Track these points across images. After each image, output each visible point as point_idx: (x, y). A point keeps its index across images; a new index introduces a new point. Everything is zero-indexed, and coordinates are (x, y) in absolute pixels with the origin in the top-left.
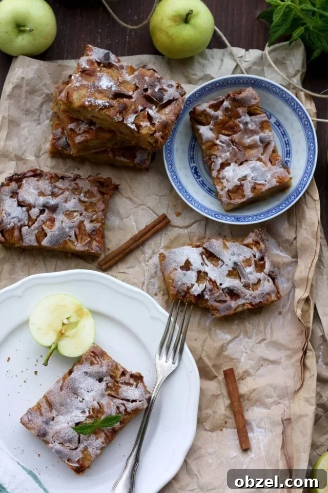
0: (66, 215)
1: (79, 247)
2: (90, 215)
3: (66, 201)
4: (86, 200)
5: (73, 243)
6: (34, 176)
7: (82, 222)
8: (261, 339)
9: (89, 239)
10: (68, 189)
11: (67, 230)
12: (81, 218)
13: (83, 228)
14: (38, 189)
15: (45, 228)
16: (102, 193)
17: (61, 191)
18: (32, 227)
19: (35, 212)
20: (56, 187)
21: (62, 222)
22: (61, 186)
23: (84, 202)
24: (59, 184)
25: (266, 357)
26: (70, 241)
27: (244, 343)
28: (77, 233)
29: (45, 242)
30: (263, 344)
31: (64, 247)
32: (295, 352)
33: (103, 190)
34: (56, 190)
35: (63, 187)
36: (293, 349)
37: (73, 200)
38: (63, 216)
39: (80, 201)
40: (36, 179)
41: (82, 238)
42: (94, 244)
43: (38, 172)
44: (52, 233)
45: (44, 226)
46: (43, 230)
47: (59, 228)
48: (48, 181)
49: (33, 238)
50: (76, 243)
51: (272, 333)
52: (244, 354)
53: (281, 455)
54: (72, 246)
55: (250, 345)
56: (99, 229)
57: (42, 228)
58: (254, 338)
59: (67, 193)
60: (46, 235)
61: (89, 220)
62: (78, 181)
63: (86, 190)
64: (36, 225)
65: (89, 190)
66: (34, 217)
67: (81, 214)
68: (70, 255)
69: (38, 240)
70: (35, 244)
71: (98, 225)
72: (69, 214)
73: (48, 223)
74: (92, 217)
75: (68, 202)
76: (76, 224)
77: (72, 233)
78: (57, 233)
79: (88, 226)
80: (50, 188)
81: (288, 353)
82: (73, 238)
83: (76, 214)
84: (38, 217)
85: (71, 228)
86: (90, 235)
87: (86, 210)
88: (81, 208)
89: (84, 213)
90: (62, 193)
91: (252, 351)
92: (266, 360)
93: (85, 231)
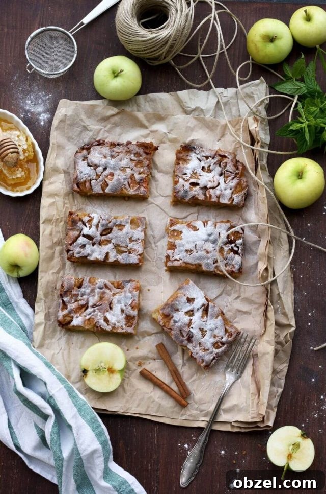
0: (121, 170)
1: (131, 191)
2: (139, 169)
3: (121, 161)
4: (135, 159)
5: (127, 189)
6: (99, 145)
7: (133, 175)
8: (237, 296)
9: (138, 186)
10: (122, 152)
11: (123, 181)
12: (132, 172)
13: (133, 178)
14: (101, 154)
15: (107, 180)
16: (147, 154)
17: (117, 154)
18: (98, 180)
19: (100, 169)
20: (113, 151)
21: (119, 176)
22: (117, 150)
23: (134, 161)
24: (116, 149)
25: (240, 309)
26: (126, 188)
27: (226, 299)
28: (130, 182)
29: (107, 190)
30: (238, 300)
31: (121, 193)
32: (261, 305)
33: (148, 151)
34: (114, 153)
35: (119, 151)
36: (259, 304)
37: (126, 160)
38: (119, 171)
39: (131, 160)
40: (101, 146)
41: (133, 187)
42: (142, 189)
43: (102, 142)
44: (112, 183)
45: (106, 179)
46: (106, 182)
47: (117, 180)
48: (108, 148)
49: (100, 187)
50: (129, 189)
51: (245, 292)
52: (226, 307)
53: (252, 381)
54: (127, 192)
55: (230, 301)
56: (145, 179)
57: (105, 180)
58: (233, 295)
59: (121, 155)
60: (108, 185)
61: (138, 173)
62: (129, 146)
63: (135, 152)
64: (101, 178)
65: (137, 152)
66: (100, 173)
67: (132, 169)
68: (127, 199)
69: (103, 189)
70: (101, 192)
71: (144, 176)
72: (123, 169)
73: (109, 177)
74: (140, 171)
75: (123, 161)
76: (129, 176)
77: (126, 183)
78: (115, 183)
79: (137, 177)
80: (109, 153)
81: (257, 306)
82: (127, 186)
83: (128, 169)
84: (102, 173)
85: (125, 179)
86: (138, 184)
87: (135, 166)
88: (133, 164)
89: (134, 168)
90: (118, 155)
91: (230, 305)
92: (240, 311)
93: (135, 180)
